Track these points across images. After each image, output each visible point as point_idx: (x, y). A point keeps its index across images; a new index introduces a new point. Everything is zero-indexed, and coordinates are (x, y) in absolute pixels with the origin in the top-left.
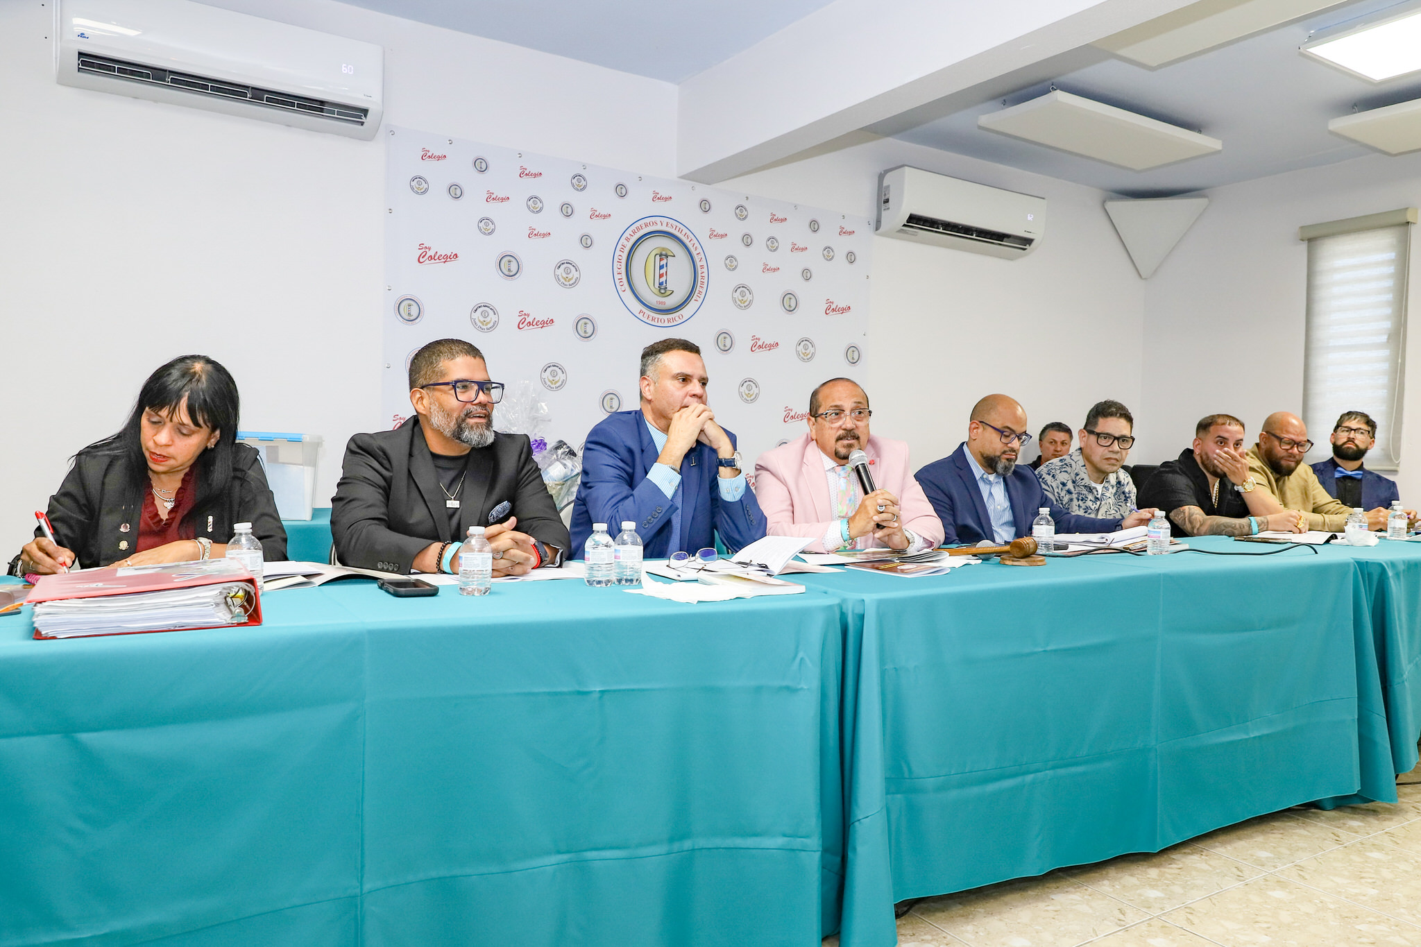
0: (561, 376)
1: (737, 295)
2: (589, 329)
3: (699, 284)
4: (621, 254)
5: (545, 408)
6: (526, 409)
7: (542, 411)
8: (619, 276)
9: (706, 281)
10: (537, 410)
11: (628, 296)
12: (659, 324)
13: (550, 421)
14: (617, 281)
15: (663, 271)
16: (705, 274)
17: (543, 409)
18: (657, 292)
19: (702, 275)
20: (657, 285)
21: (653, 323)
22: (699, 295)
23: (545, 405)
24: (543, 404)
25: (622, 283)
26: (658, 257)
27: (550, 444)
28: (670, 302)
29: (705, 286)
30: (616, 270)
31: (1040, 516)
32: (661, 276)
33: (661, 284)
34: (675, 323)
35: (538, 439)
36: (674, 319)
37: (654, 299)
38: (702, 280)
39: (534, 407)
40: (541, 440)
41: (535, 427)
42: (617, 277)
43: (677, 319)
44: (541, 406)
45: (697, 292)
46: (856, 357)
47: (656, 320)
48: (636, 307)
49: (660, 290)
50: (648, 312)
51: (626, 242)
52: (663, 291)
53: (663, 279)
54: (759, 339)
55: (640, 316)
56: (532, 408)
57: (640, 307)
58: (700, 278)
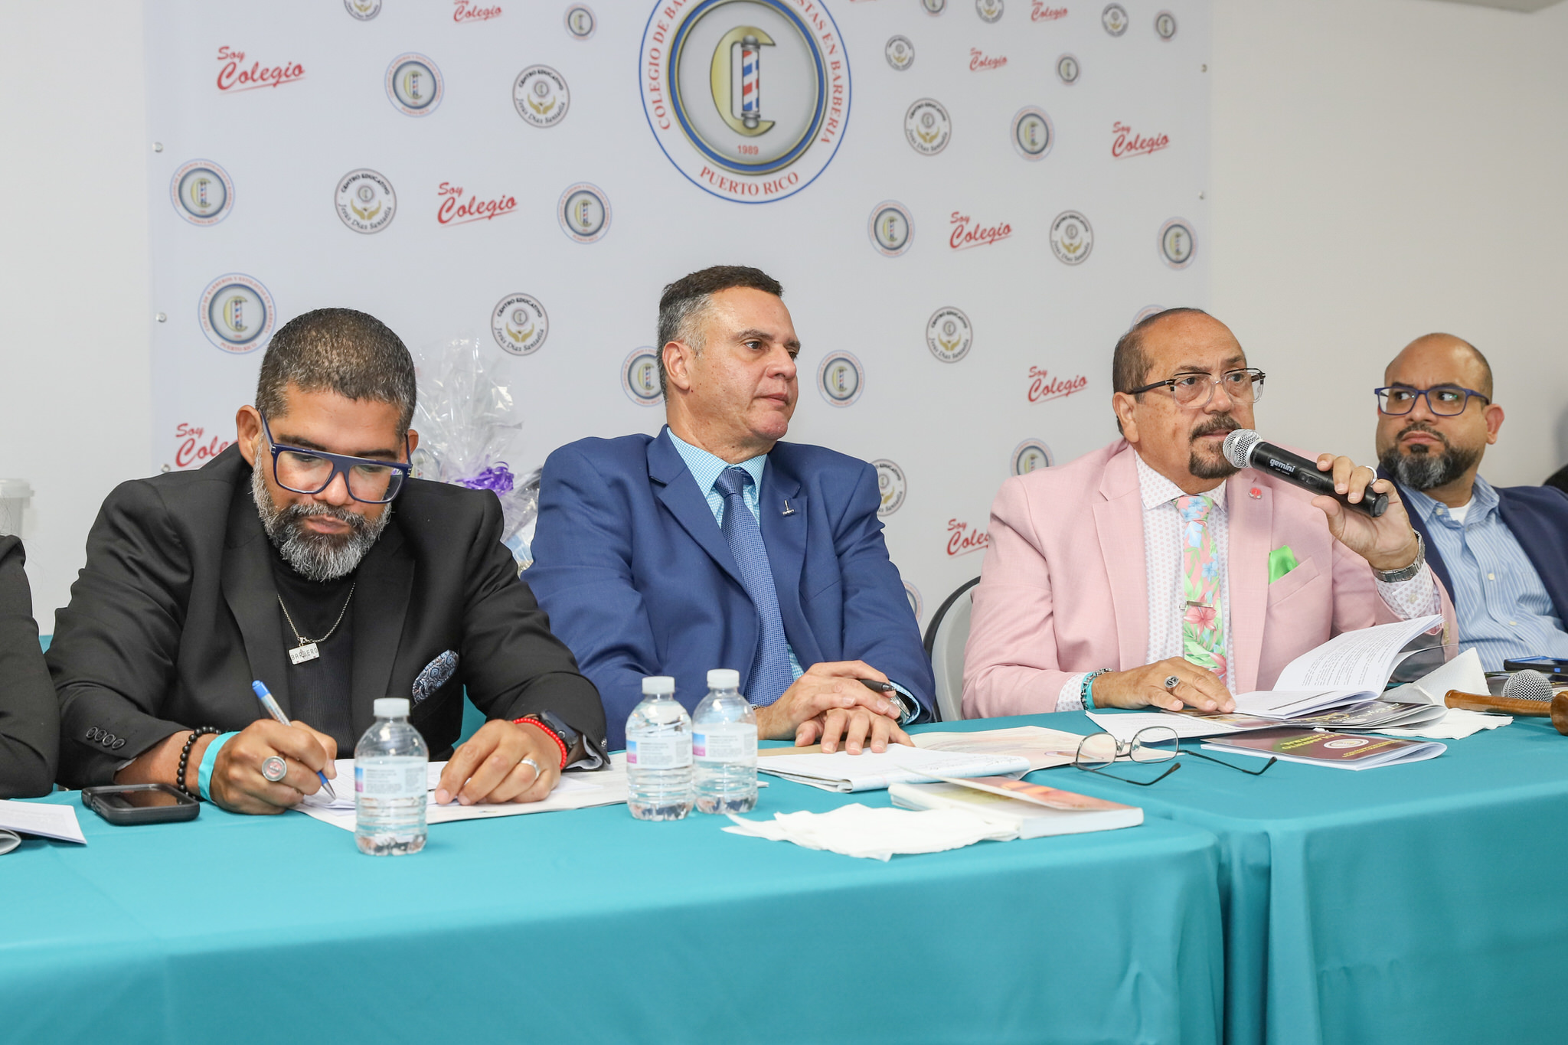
0: (535, 323)
1: (915, 123)
2: (594, 215)
3: (830, 105)
4: (657, 45)
5: (509, 398)
6: (466, 401)
7: (500, 405)
8: (655, 96)
9: (845, 96)
10: (490, 405)
11: (676, 138)
12: (747, 197)
13: (519, 426)
14: (651, 108)
15: (751, 78)
16: (844, 82)
17: (503, 400)
18: (738, 125)
19: (838, 82)
20: (738, 110)
21: (732, 195)
22: (831, 128)
23: (509, 391)
24: (503, 390)
25: (660, 112)
26: (738, 49)
27: (520, 476)
28: (768, 146)
29: (844, 108)
30: (647, 82)
32: (746, 90)
33: (747, 108)
34: (781, 193)
35: (494, 467)
36: (779, 185)
37: (732, 143)
38: (837, 95)
39: (483, 398)
40: (502, 469)
41: (489, 438)
42: (650, 97)
43: (785, 183)
44: (498, 393)
45: (827, 121)
46: (1184, 248)
47: (739, 189)
48: (694, 161)
49: (744, 124)
50: (720, 172)
51: (666, 20)
52: (751, 124)
53: (751, 97)
54: (967, 220)
55: (704, 181)
56: (479, 400)
57: (702, 161)
58: (831, 89)
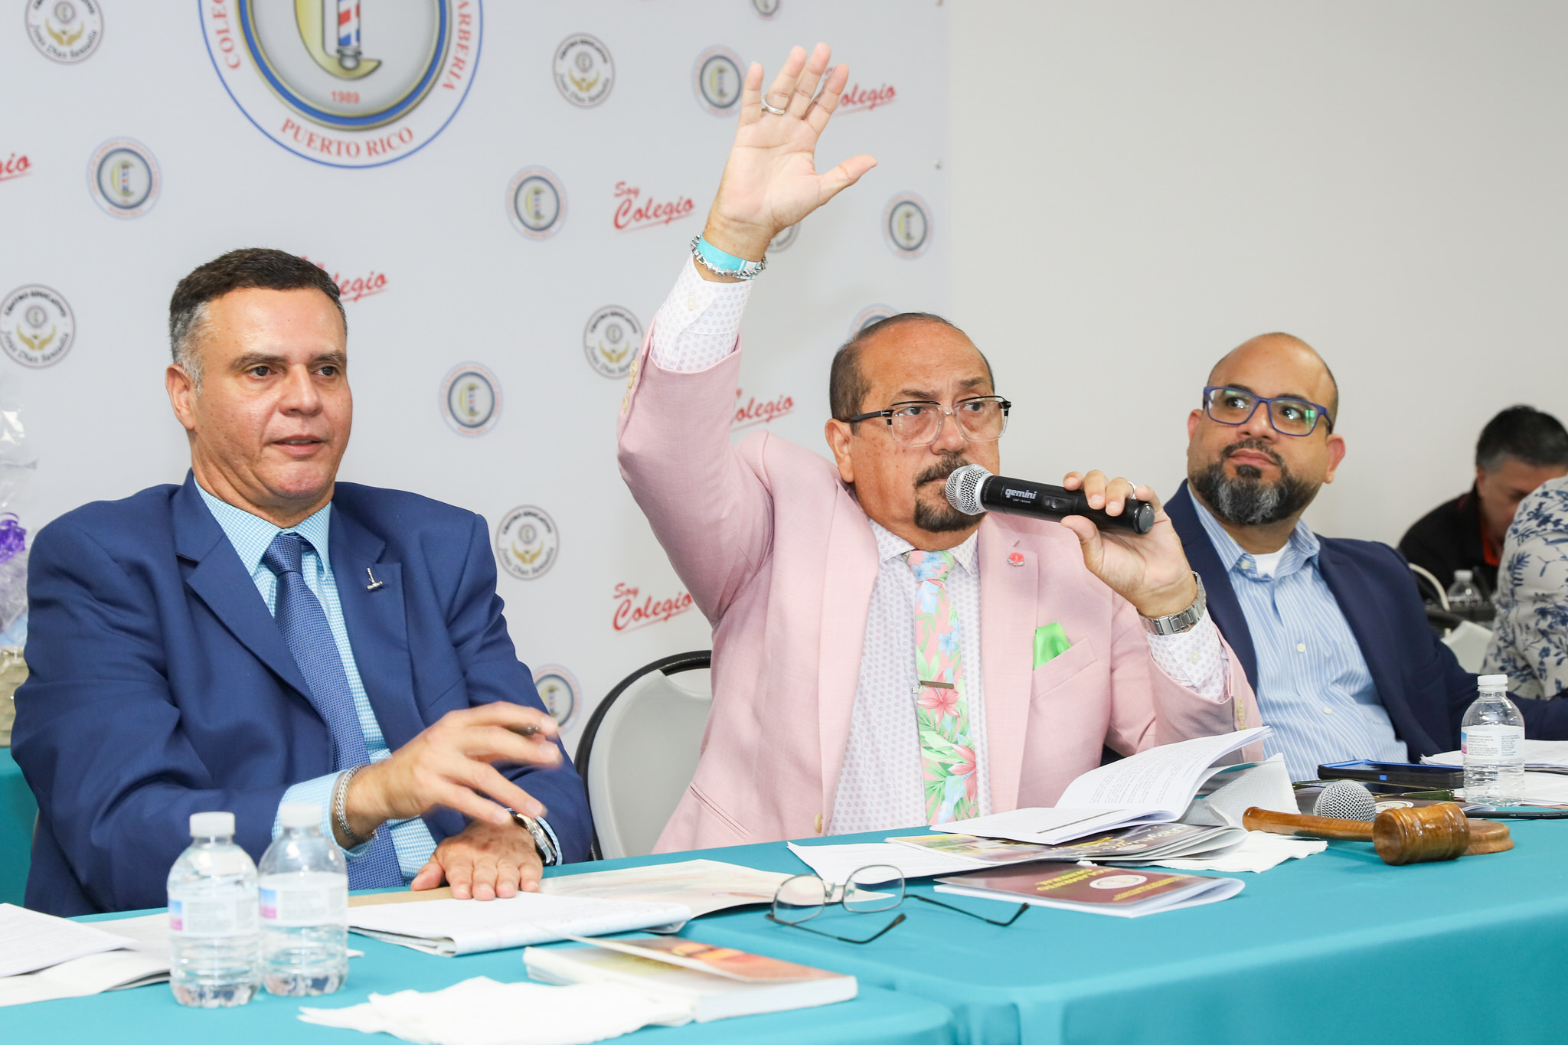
0: (58, 323)
1: (568, 65)
2: (137, 181)
3: (455, 39)
5: (19, 427)
7: (7, 437)
8: (220, 24)
9: (474, 28)
11: (248, 80)
12: (344, 159)
13: (33, 465)
14: (214, 40)
15: (349, 3)
16: (473, 10)
17: (11, 430)
18: (331, 64)
19: (465, 11)
20: (332, 45)
21: (324, 157)
22: (456, 70)
23: (20, 418)
24: (11, 417)
25: (227, 45)
28: (372, 93)
29: (473, 44)
30: (209, 6)
31: (1481, 700)
32: (343, 18)
33: (344, 42)
34: (391, 155)
36: (387, 145)
37: (323, 88)
38: (464, 27)
40: (9, 523)
42: (213, 25)
43: (395, 141)
45: (450, 60)
46: (917, 231)
47: (334, 148)
48: (274, 111)
49: (341, 63)
50: (308, 125)
52: (349, 63)
53: (349, 28)
54: (636, 192)
55: (287, 138)
57: (285, 111)
58: (456, 19)
